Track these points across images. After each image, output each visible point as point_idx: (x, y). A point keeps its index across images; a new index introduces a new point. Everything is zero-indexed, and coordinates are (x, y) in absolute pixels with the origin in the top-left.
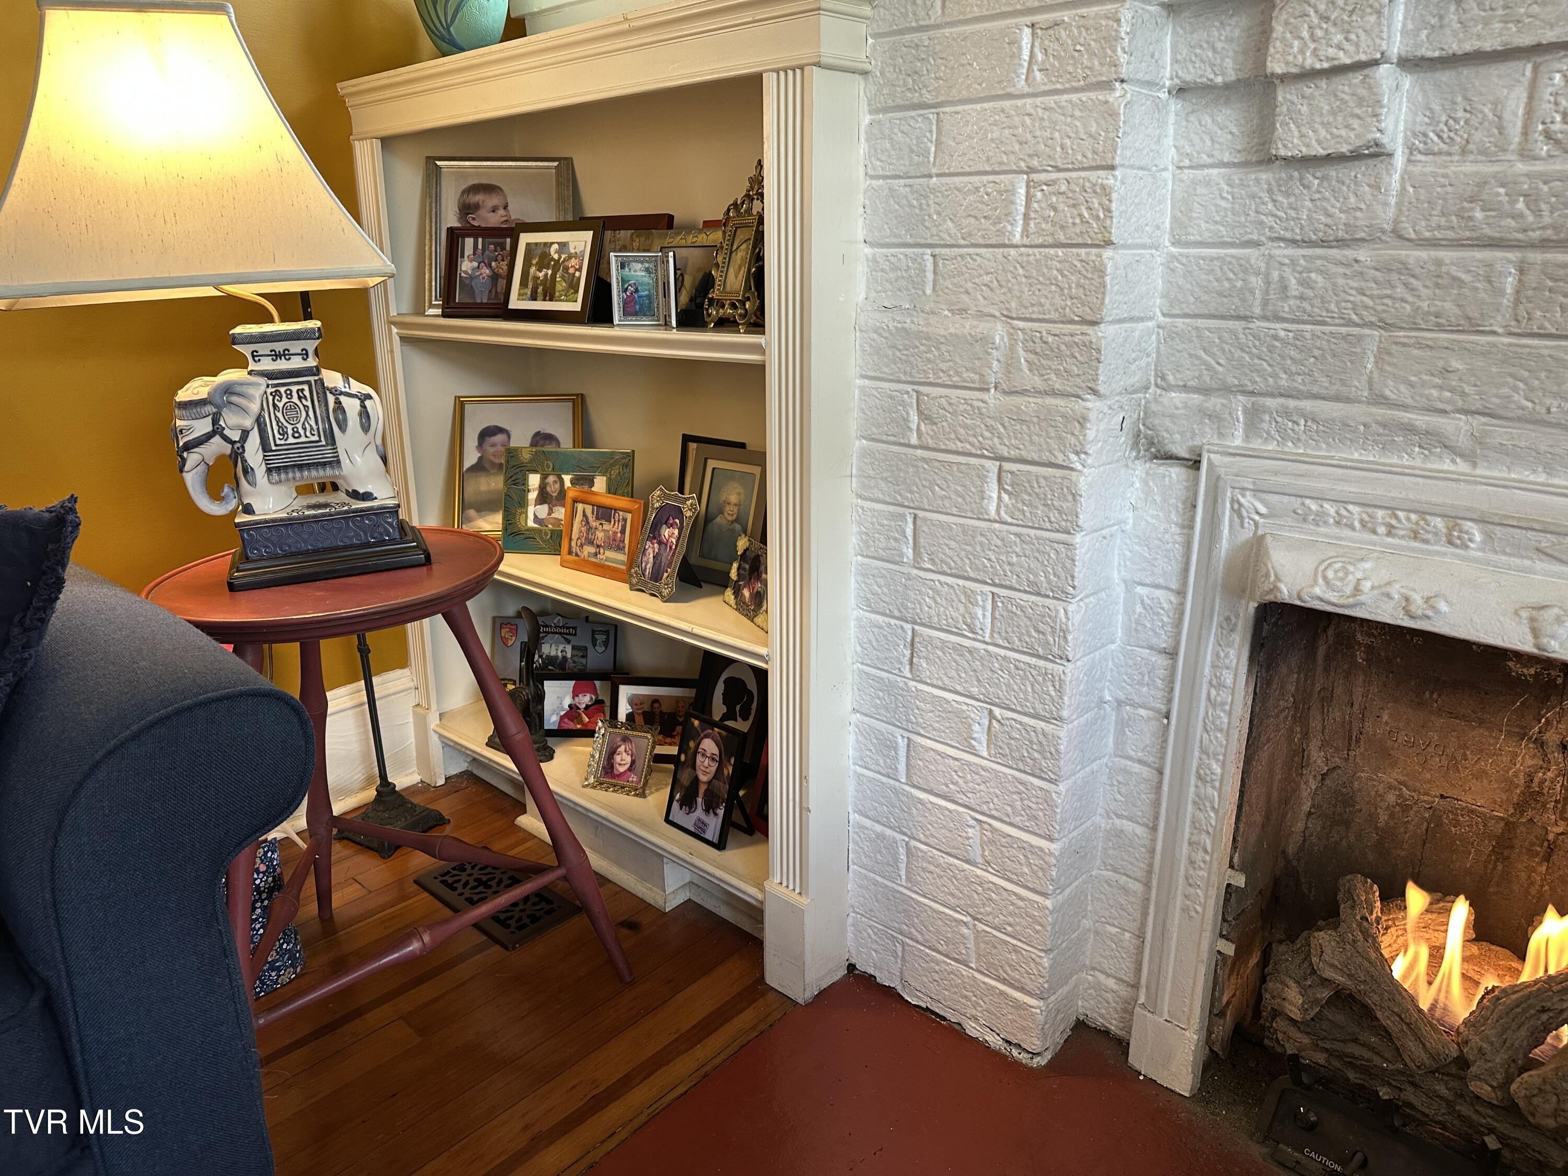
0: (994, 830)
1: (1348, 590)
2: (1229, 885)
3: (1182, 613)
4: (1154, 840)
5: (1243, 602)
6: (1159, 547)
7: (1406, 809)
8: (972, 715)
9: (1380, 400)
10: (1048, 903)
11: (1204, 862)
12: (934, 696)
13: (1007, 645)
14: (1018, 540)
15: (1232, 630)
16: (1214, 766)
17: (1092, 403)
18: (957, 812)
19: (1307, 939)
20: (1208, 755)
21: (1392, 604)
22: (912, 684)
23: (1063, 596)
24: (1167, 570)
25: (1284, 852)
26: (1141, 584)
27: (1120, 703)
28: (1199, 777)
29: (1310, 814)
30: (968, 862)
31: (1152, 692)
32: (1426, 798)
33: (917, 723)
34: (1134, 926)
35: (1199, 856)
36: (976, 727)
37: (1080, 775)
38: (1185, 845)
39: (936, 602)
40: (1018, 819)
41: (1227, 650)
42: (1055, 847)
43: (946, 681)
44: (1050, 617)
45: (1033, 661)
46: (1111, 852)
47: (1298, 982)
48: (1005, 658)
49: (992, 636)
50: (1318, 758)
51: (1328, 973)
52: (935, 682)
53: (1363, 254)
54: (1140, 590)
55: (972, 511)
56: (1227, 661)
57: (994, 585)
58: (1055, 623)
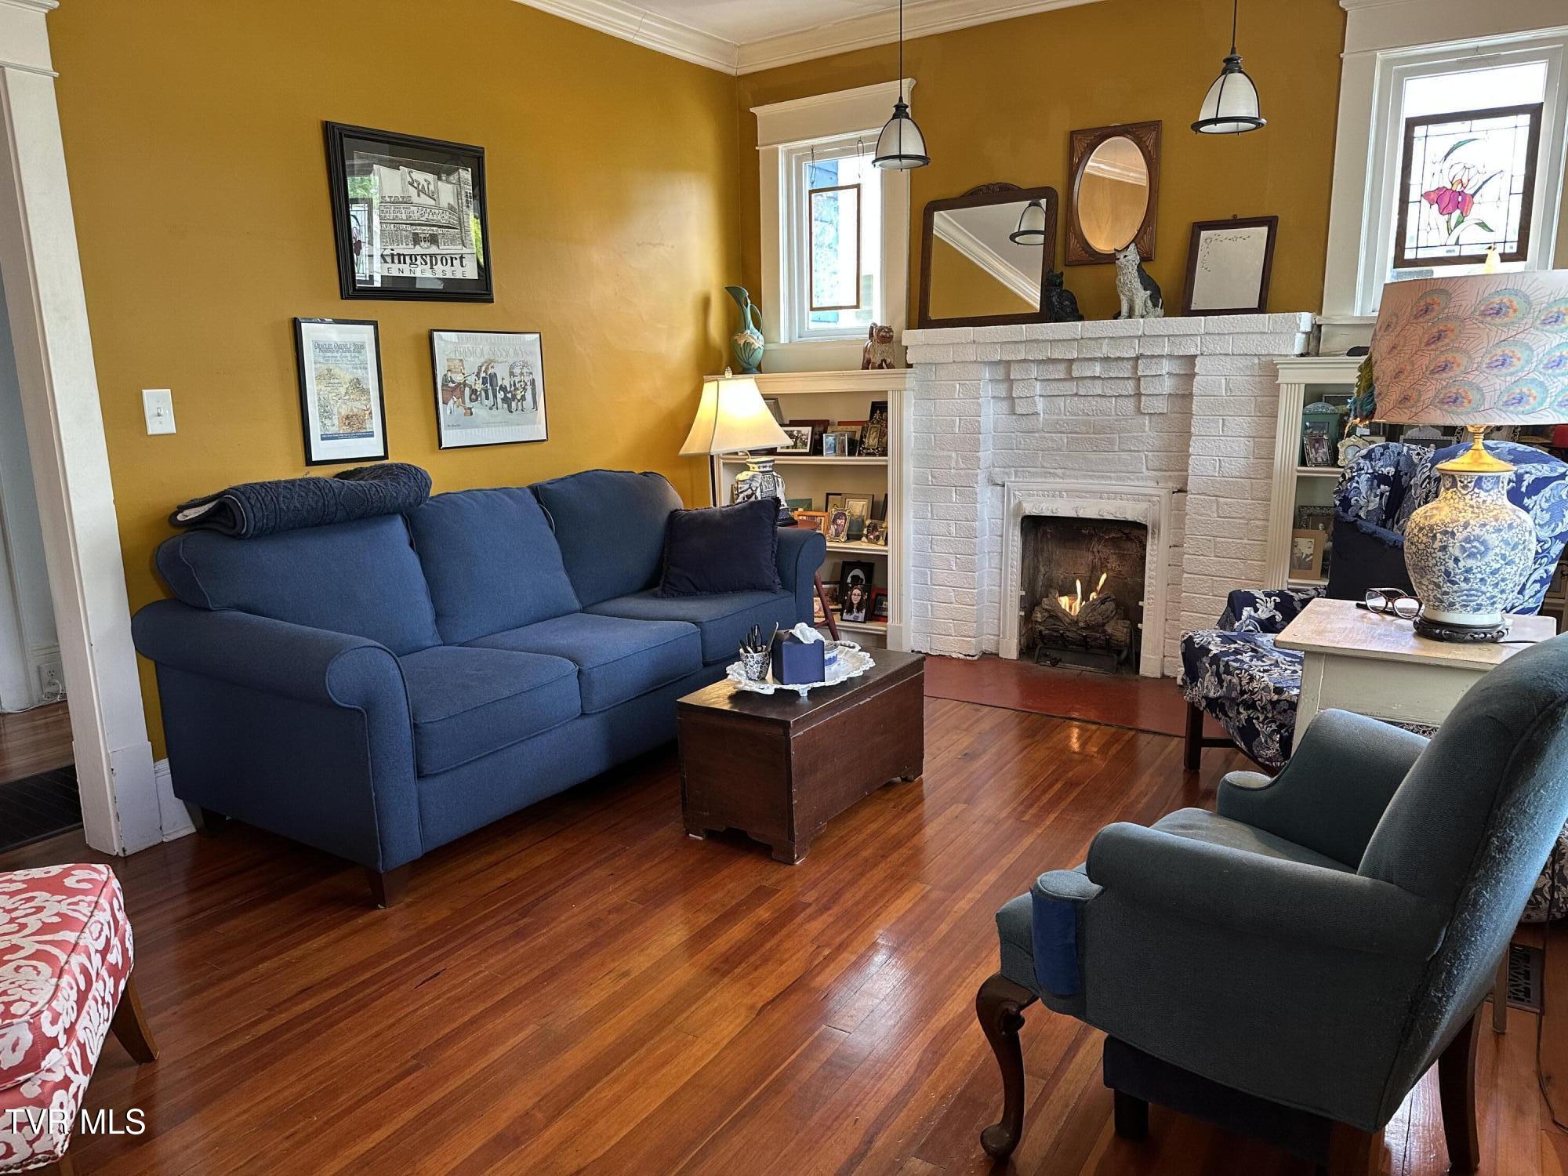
0: (958, 591)
1: (1043, 510)
2: (1021, 596)
3: (1003, 525)
4: (1001, 589)
5: (1018, 517)
6: (997, 509)
9: (1043, 467)
10: (974, 608)
12: (938, 556)
13: (960, 537)
14: (962, 508)
15: (1016, 524)
17: (979, 471)
18: (947, 589)
21: (1047, 511)
22: (931, 554)
23: (974, 521)
24: (999, 513)
27: (989, 553)
29: (1042, 586)
30: (950, 603)
31: (998, 548)
33: (933, 565)
34: (997, 617)
35: (1013, 590)
36: (952, 562)
37: (980, 572)
38: (1009, 588)
39: (938, 529)
41: (1015, 531)
42: (975, 591)
43: (942, 550)
44: (971, 527)
45: (968, 540)
46: (989, 596)
48: (960, 541)
49: (956, 535)
52: (939, 552)
53: (1036, 435)
54: (993, 520)
55: (949, 501)
56: (1015, 536)
57: (956, 521)
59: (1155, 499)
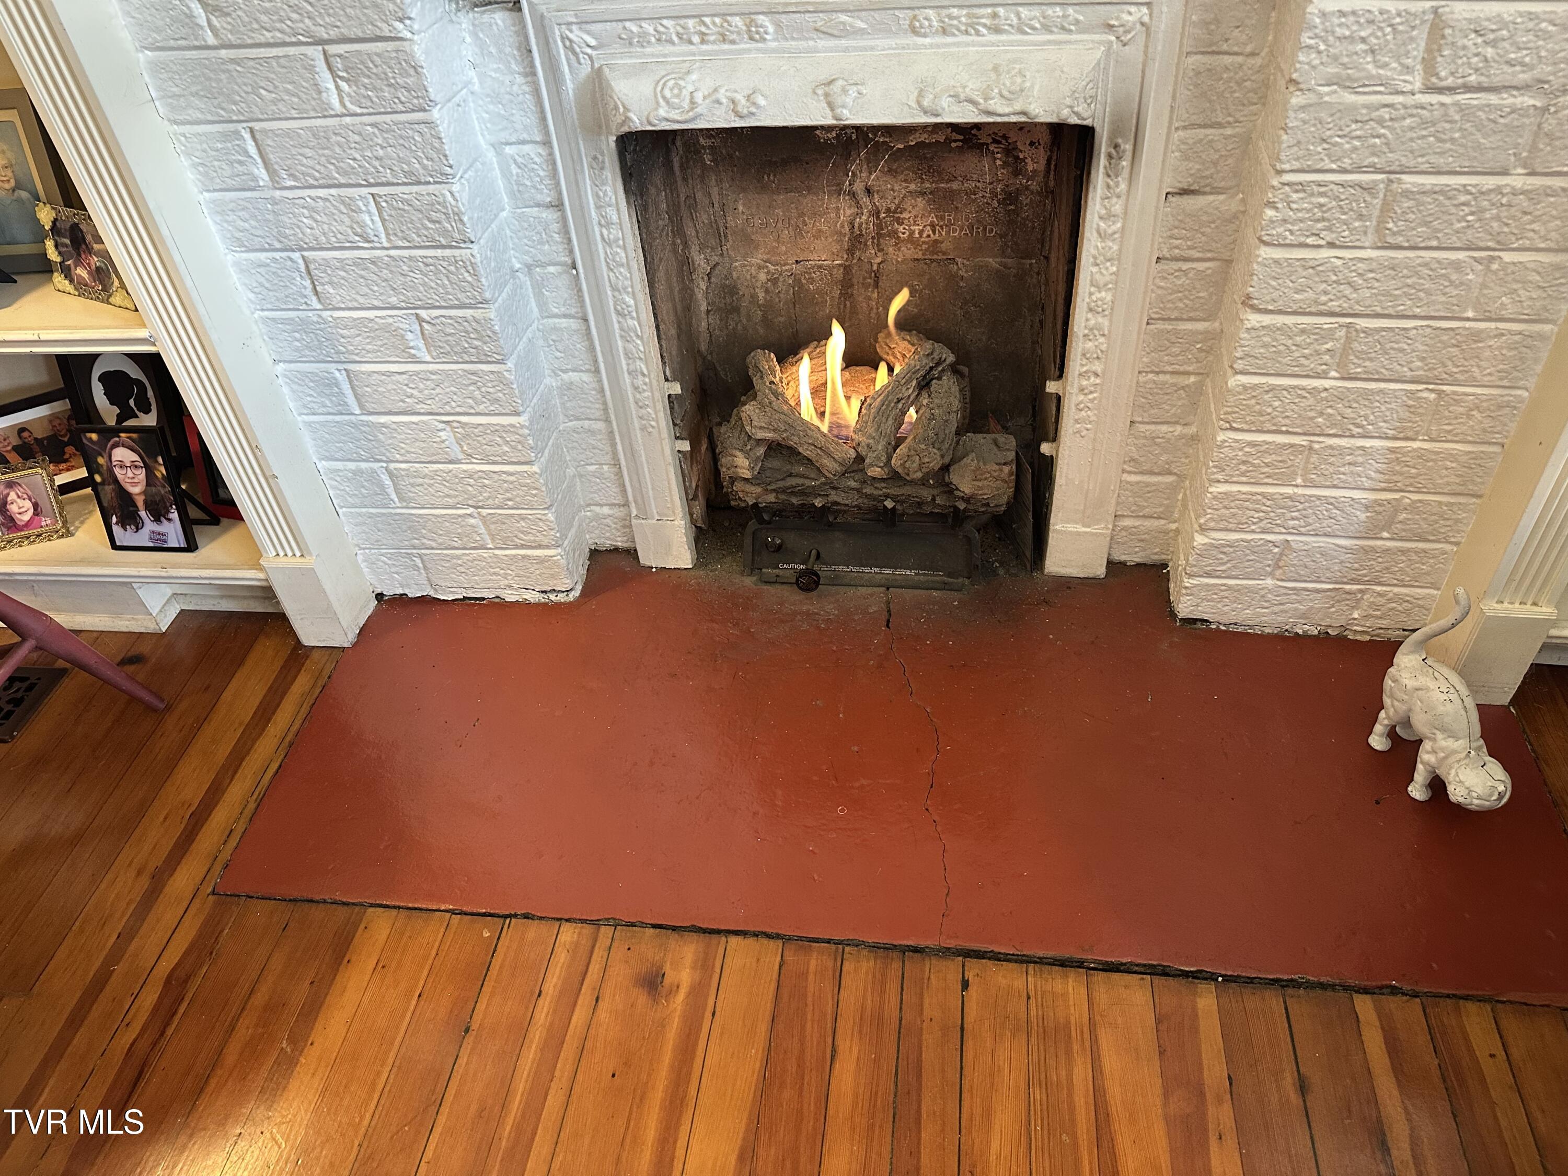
0: (463, 425)
1: (686, 104)
2: (669, 396)
3: (554, 163)
4: (600, 381)
5: (603, 138)
6: (512, 102)
7: (775, 281)
8: (401, 326)
10: (535, 468)
11: (645, 384)
12: (355, 320)
13: (407, 244)
14: (376, 131)
15: (602, 168)
16: (627, 299)
18: (424, 422)
19: (738, 415)
20: (619, 291)
21: (723, 108)
22: (326, 314)
23: (444, 179)
24: (526, 122)
25: (699, 351)
26: (507, 144)
27: (529, 267)
28: (618, 313)
29: (708, 312)
30: (451, 462)
31: (554, 248)
32: (787, 267)
33: (348, 352)
34: (608, 458)
35: (640, 381)
36: (409, 336)
37: (520, 347)
38: (626, 375)
39: (316, 221)
40: (482, 407)
41: (604, 189)
42: (523, 419)
43: (361, 300)
44: (439, 203)
45: (439, 253)
46: (568, 404)
47: (741, 450)
48: (410, 258)
49: (389, 240)
50: (700, 261)
51: (760, 435)
52: (350, 305)
54: (508, 150)
55: (314, 110)
56: (607, 199)
57: (370, 185)
58: (446, 208)
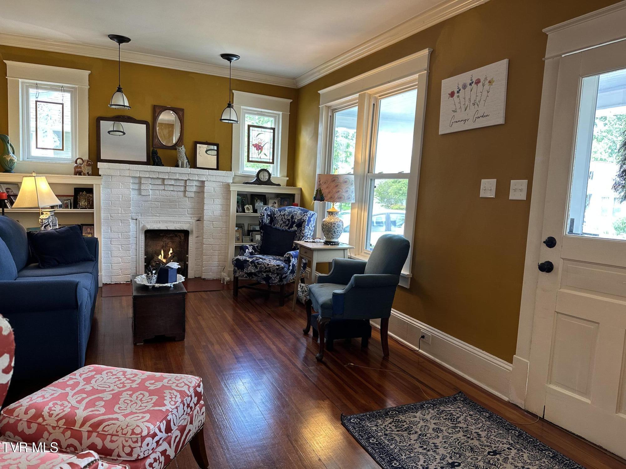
0: (123, 258)
1: (154, 227)
2: (145, 258)
3: (137, 233)
4: (137, 257)
5: (143, 231)
6: (134, 228)
9: (152, 213)
10: (130, 264)
11: (142, 257)
14: (124, 228)
16: (142, 247)
17: (130, 215)
22: (111, 245)
23: (129, 232)
24: (136, 230)
27: (132, 243)
30: (120, 263)
31: (135, 241)
36: (120, 248)
38: (140, 255)
46: (132, 260)
48: (123, 240)
49: (121, 238)
53: (149, 202)
54: (132, 232)
55: (118, 226)
56: (142, 236)
57: (121, 233)
58: (129, 235)
59: (191, 223)
